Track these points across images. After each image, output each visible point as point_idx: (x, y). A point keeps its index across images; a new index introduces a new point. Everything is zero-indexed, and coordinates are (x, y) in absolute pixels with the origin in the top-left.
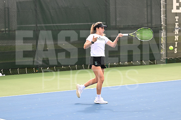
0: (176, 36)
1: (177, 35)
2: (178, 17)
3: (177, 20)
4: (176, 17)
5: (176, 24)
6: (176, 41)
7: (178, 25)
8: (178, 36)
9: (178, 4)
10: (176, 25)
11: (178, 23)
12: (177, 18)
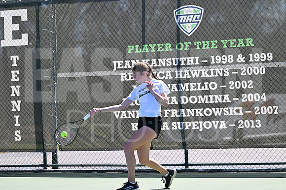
0: (13, 102)
1: (16, 98)
2: (17, 57)
3: (15, 65)
4: (12, 57)
5: (13, 72)
6: (17, 113)
7: (18, 76)
8: (19, 102)
9: (17, 27)
10: (14, 76)
11: (18, 72)
12: (14, 58)
